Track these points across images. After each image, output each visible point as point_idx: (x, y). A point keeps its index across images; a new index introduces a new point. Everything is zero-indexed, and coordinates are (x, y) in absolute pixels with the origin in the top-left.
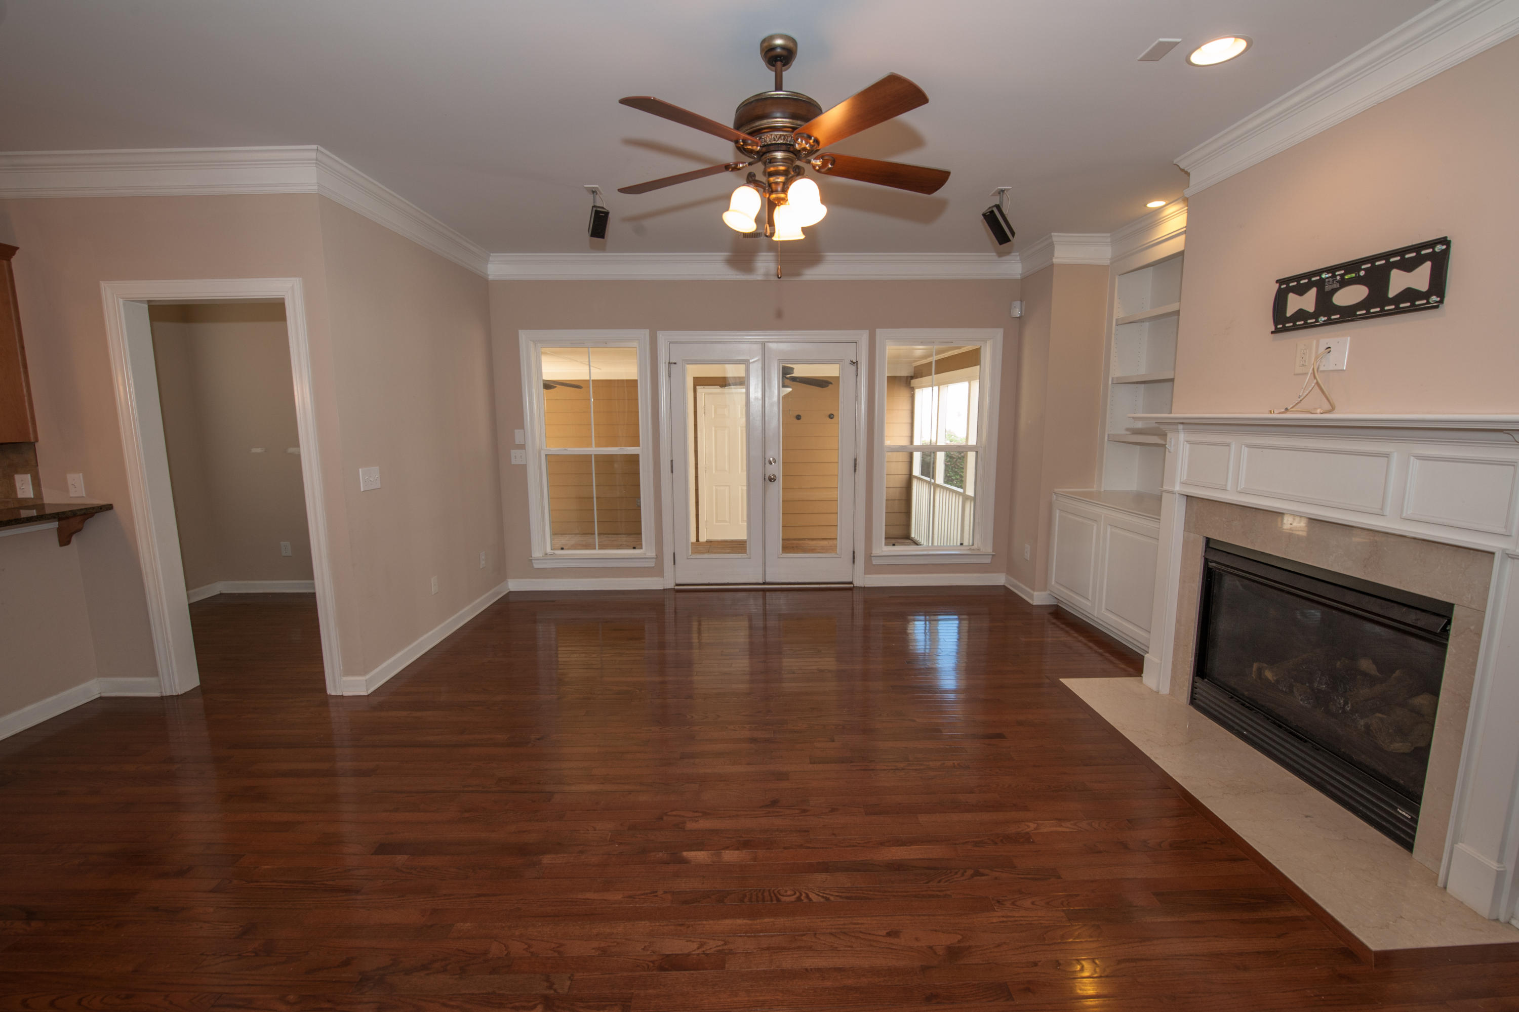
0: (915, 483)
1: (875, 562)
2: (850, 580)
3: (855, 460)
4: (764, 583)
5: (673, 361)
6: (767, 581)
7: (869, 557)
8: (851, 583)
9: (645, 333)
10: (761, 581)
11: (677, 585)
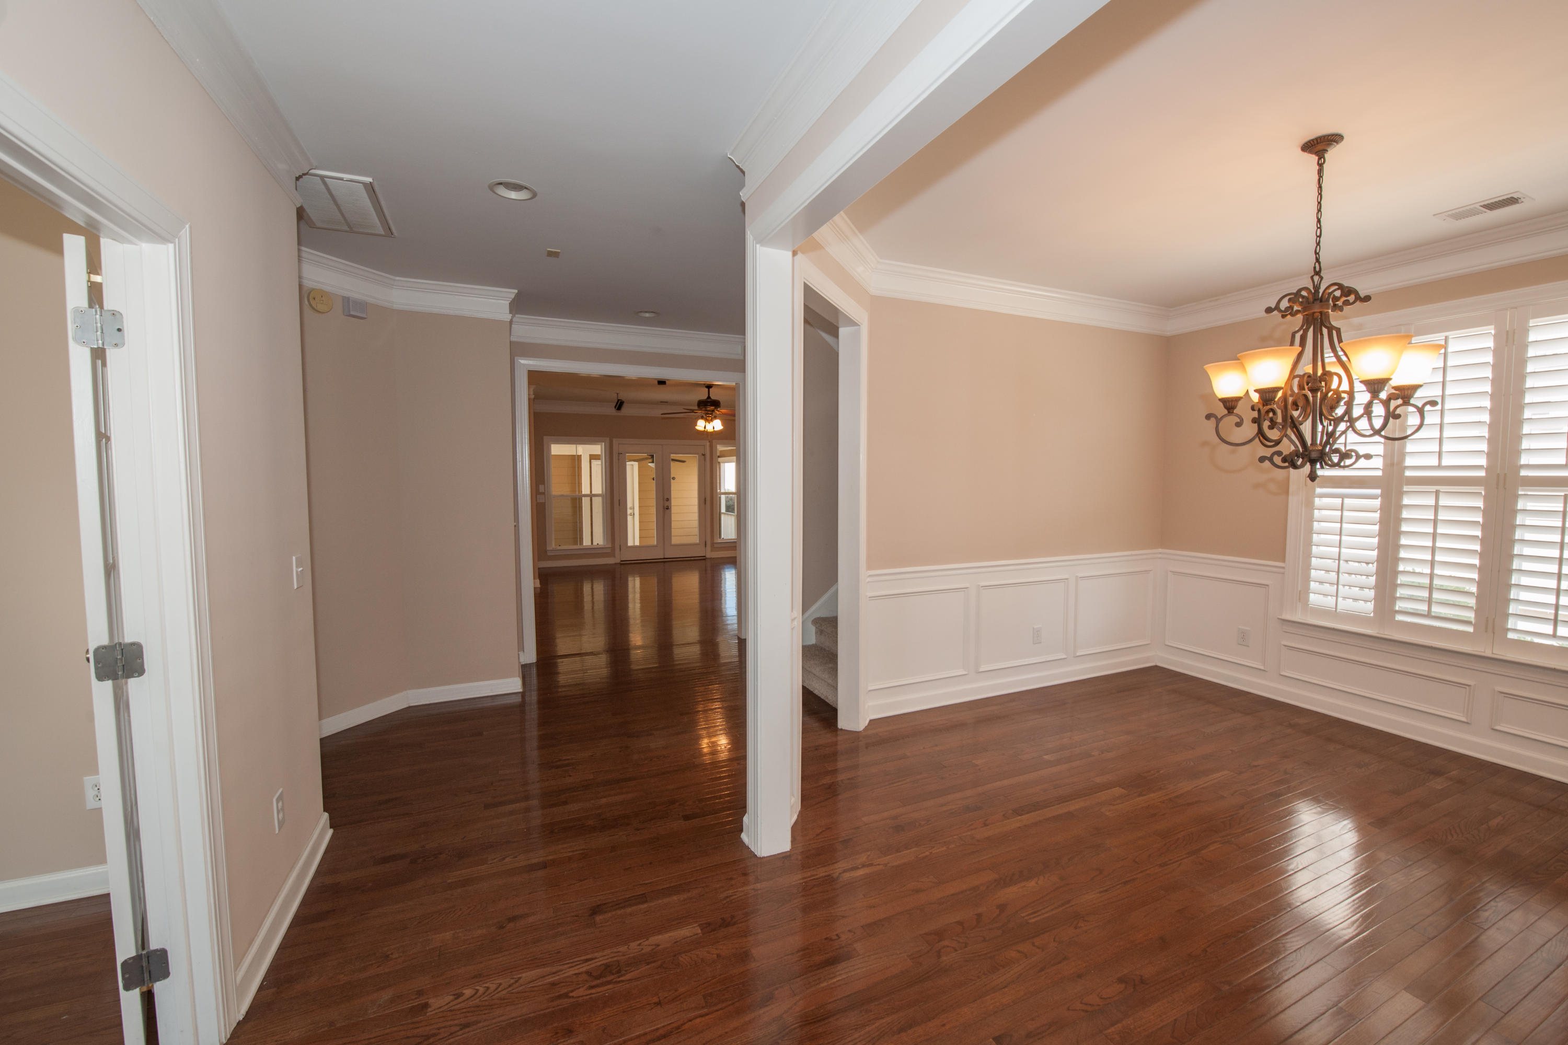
0: (723, 517)
1: (716, 546)
2: (704, 555)
3: (705, 499)
4: (664, 559)
5: (620, 452)
6: (666, 557)
7: (713, 544)
8: (704, 557)
9: (608, 440)
10: (662, 557)
11: (622, 561)
